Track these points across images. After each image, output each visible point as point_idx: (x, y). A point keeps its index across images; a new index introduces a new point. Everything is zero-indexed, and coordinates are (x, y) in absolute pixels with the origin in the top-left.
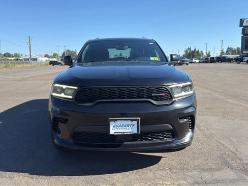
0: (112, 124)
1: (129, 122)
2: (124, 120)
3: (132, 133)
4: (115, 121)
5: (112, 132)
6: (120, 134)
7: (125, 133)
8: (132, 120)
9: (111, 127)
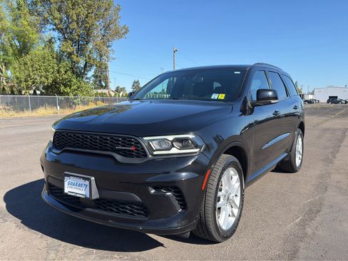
0: (67, 181)
1: (81, 181)
2: (77, 177)
3: (84, 197)
4: (69, 176)
5: (67, 190)
6: (73, 194)
7: (78, 195)
8: (84, 178)
9: (66, 184)
